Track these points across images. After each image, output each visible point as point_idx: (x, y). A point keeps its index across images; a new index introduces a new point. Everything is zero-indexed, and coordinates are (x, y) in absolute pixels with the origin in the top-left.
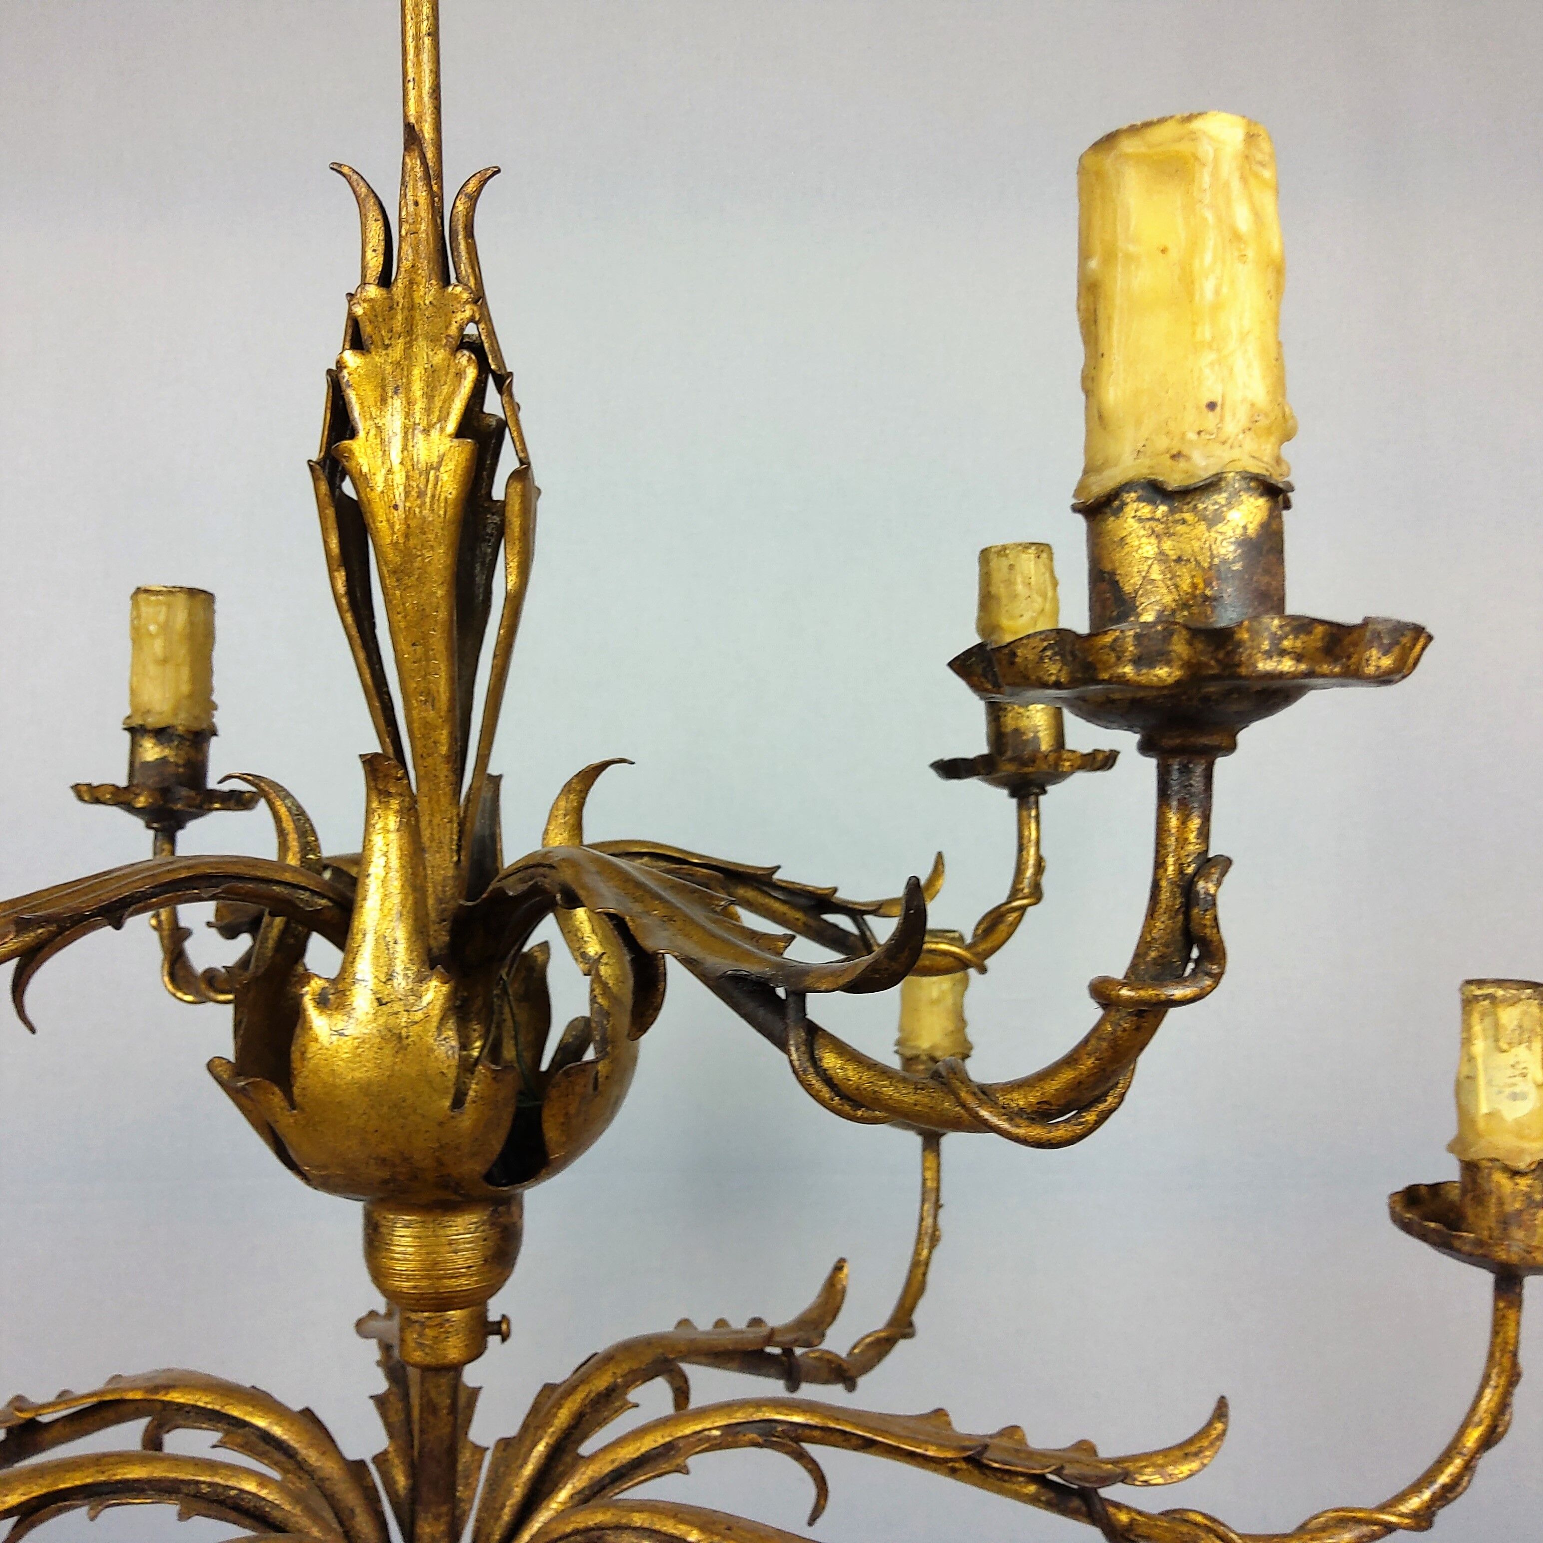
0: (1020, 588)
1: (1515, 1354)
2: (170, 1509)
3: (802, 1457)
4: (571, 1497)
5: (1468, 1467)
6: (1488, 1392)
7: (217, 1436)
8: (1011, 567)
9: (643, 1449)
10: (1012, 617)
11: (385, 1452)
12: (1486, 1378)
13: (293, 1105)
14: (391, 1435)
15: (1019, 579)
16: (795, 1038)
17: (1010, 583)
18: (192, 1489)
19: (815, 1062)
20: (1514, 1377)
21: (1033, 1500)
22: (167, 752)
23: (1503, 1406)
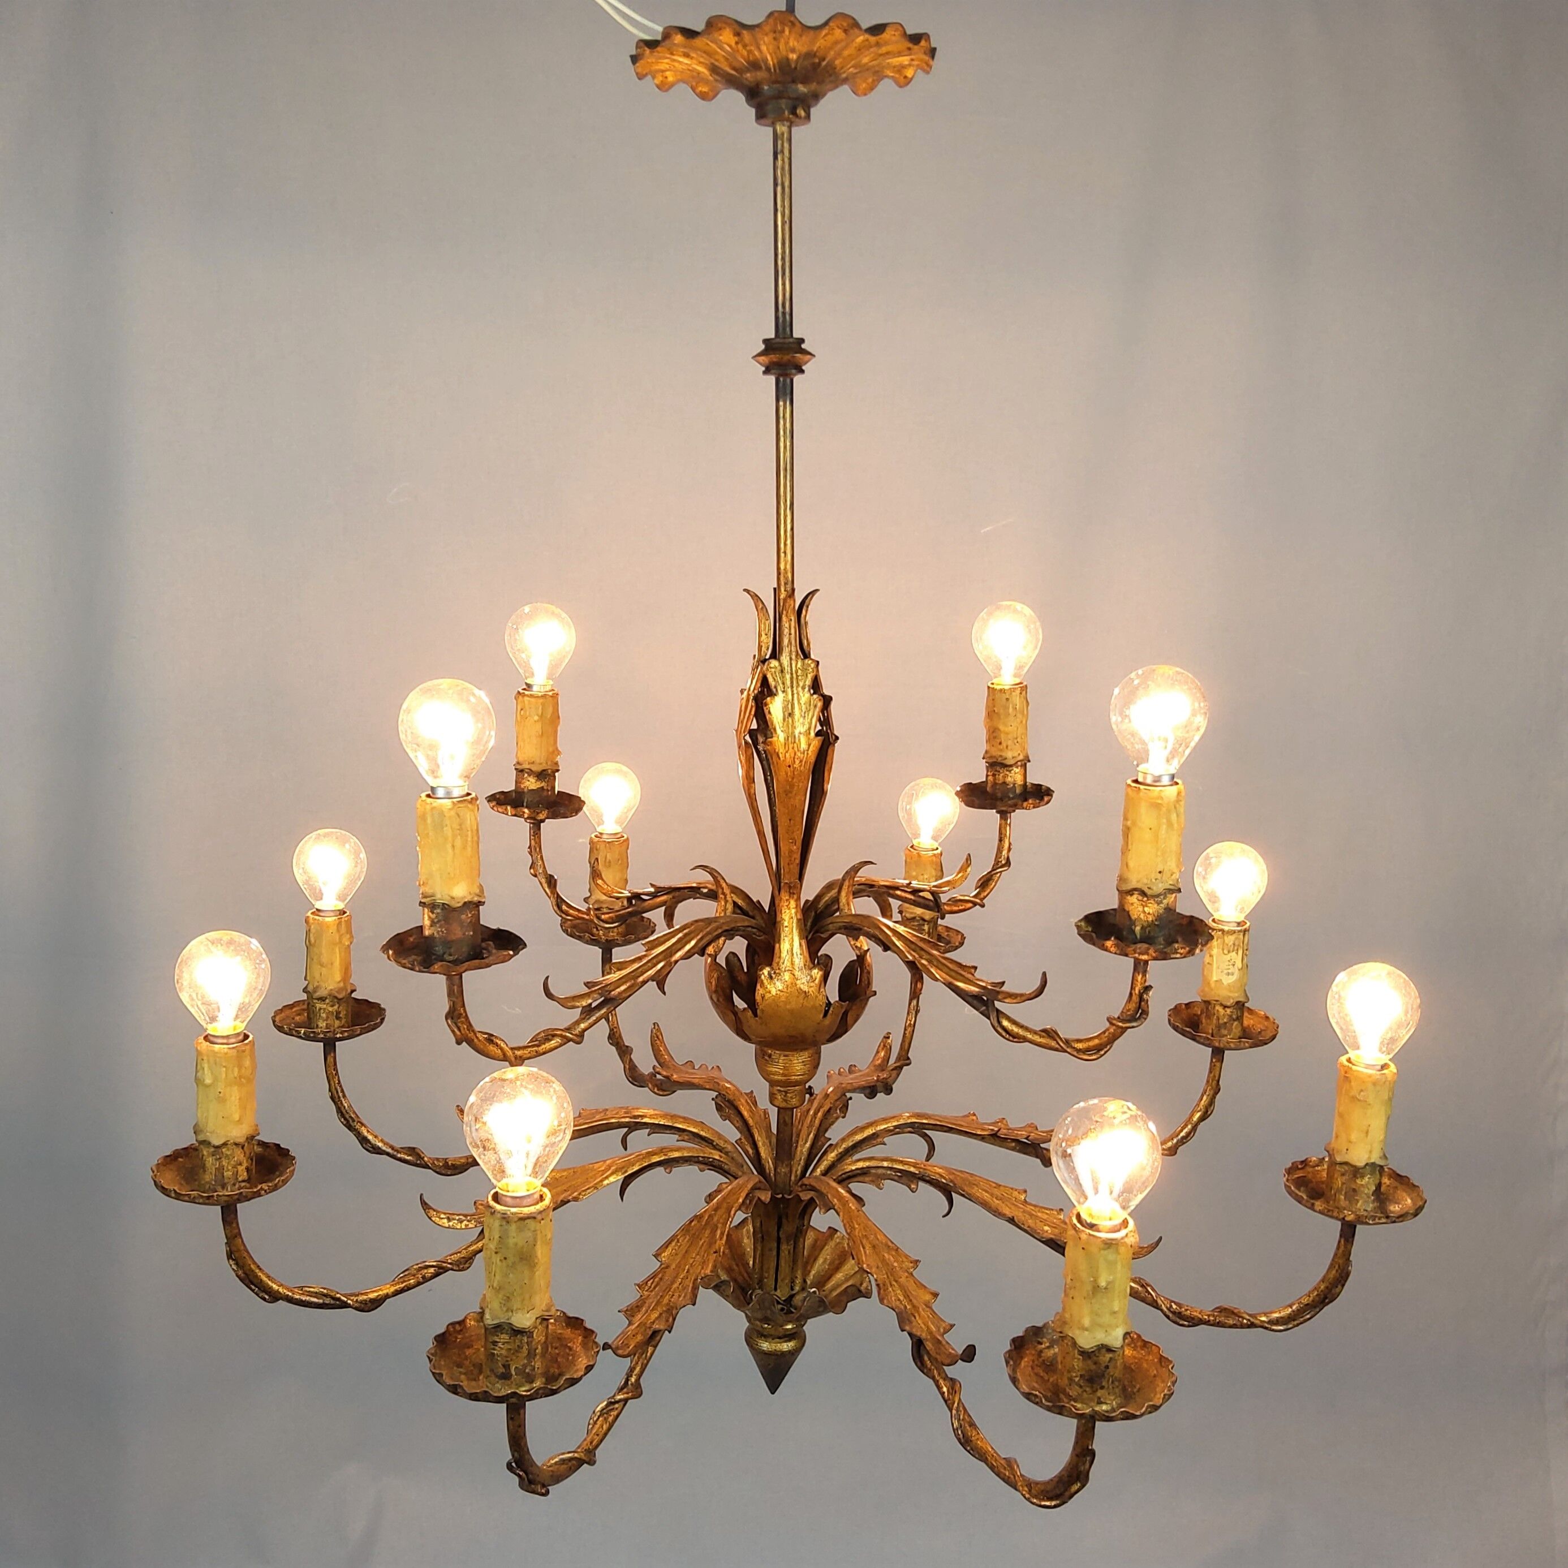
0: (1011, 710)
1: (1218, 1081)
2: (695, 1168)
3: (925, 1136)
4: (837, 1155)
5: (1194, 1128)
6: (1205, 1098)
7: (676, 1137)
8: (1007, 699)
9: (865, 1136)
10: (1006, 725)
11: (740, 1139)
12: (1205, 1092)
13: (755, 1015)
14: (741, 1133)
15: (1011, 706)
16: (993, 1016)
17: (1006, 708)
18: (696, 1159)
19: (999, 1022)
20: (1217, 1090)
21: (1013, 1149)
22: (543, 784)
23: (1211, 1103)
